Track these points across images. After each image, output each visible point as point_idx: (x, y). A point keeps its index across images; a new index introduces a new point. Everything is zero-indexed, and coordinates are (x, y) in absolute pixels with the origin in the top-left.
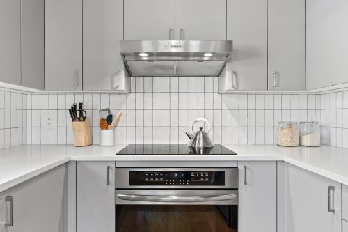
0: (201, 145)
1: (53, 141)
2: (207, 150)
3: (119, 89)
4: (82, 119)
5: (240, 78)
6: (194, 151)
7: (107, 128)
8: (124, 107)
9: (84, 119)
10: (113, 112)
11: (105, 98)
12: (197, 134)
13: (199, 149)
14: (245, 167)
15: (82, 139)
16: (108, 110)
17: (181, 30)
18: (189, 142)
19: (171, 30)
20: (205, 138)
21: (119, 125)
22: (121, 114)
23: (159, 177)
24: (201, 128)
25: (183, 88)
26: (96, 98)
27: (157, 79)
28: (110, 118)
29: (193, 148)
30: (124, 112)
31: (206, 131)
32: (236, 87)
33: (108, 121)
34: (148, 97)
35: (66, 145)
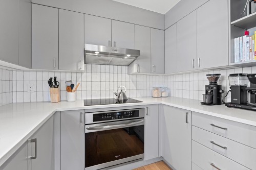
0: (122, 99)
1: (33, 100)
2: (125, 101)
3: (81, 70)
4: (56, 86)
5: (140, 67)
6: (119, 102)
7: (71, 91)
8: (80, 80)
9: (58, 86)
10: (73, 83)
11: (68, 75)
12: (120, 93)
13: (121, 100)
14: (147, 108)
15: (56, 98)
16: (71, 81)
17: (114, 42)
18: (116, 97)
19: (109, 42)
20: (124, 95)
21: (78, 89)
22: (79, 84)
23: (106, 116)
24: (122, 90)
25: (111, 71)
26: (63, 75)
27: (99, 66)
28: (72, 86)
29: (118, 100)
30: (80, 82)
31: (124, 92)
32: (139, 71)
33: (71, 87)
34: (94, 75)
35: (43, 102)
